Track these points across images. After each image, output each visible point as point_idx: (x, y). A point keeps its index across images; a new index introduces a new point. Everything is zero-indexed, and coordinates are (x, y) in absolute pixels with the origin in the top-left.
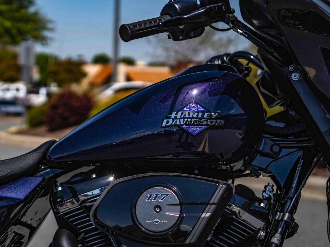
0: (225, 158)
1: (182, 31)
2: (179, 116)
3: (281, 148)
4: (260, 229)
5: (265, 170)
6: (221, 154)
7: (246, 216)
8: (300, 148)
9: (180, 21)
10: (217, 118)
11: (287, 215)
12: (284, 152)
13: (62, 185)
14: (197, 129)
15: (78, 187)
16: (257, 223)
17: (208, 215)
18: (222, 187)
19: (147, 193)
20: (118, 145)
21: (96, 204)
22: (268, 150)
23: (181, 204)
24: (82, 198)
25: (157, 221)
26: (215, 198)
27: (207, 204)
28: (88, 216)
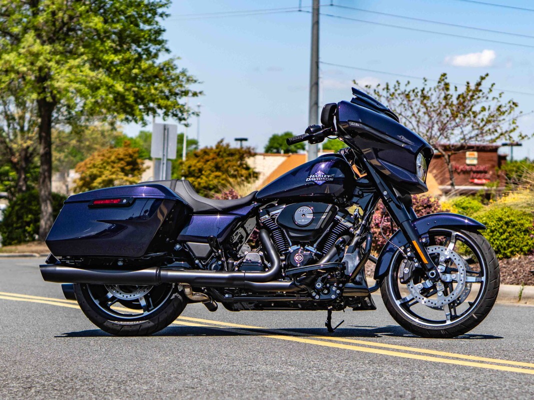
0: (336, 196)
1: (314, 140)
2: (313, 177)
3: (363, 193)
4: (351, 227)
5: (356, 203)
6: (334, 194)
7: (343, 221)
8: (372, 192)
9: (313, 136)
10: (330, 177)
11: (364, 221)
12: (365, 194)
13: (262, 210)
14: (321, 182)
15: (270, 210)
16: (349, 225)
17: (325, 217)
18: (330, 205)
19: (299, 209)
20: (287, 191)
21: (277, 217)
22: (356, 193)
23: (313, 213)
24: (271, 215)
25: (303, 220)
26: (327, 210)
27: (324, 212)
28: (274, 222)
